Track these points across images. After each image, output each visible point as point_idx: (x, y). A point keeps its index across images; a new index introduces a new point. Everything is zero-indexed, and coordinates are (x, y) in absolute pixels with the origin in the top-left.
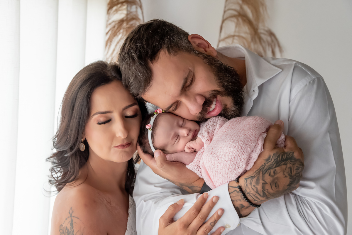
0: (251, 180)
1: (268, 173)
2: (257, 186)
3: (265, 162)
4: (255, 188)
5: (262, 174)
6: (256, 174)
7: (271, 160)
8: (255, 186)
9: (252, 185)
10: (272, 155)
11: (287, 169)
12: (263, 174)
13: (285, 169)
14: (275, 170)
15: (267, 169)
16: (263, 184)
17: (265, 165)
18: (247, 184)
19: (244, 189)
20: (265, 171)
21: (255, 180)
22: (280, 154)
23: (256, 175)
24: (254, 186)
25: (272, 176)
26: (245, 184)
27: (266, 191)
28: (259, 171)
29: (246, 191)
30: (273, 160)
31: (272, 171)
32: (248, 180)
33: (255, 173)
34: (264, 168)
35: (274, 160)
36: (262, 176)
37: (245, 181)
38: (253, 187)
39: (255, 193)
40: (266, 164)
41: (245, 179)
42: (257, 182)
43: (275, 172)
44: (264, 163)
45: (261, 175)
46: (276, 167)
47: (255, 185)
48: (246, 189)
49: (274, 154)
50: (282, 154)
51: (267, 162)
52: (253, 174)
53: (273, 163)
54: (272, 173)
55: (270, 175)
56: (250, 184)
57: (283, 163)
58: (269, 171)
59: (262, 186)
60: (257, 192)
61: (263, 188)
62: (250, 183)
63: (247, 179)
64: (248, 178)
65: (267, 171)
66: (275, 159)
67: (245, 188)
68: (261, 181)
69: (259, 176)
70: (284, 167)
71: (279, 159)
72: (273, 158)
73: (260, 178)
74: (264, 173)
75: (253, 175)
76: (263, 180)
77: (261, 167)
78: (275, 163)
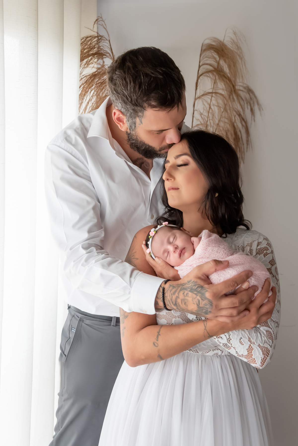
1: (183, 291)
2: (173, 296)
7: (190, 284)
9: (171, 292)
10: (192, 281)
11: (196, 299)
13: (195, 298)
15: (185, 288)
17: (185, 285)
19: (165, 292)
20: (182, 289)
21: (174, 290)
22: (197, 284)
24: (171, 294)
25: (184, 296)
26: (168, 288)
30: (190, 285)
32: (171, 287)
33: (177, 286)
34: (183, 286)
35: (191, 286)
37: (169, 286)
38: (170, 295)
39: (170, 299)
40: (186, 284)
42: (174, 293)
43: (188, 294)
44: (186, 283)
49: (194, 281)
50: (200, 286)
53: (190, 287)
54: (185, 294)
55: (183, 294)
56: (170, 291)
57: (195, 292)
58: (185, 291)
60: (171, 300)
61: (176, 299)
63: (171, 285)
65: (184, 290)
66: (192, 285)
69: (177, 289)
70: (195, 296)
71: (194, 287)
72: (191, 283)
73: (177, 291)
76: (178, 294)
78: (190, 288)
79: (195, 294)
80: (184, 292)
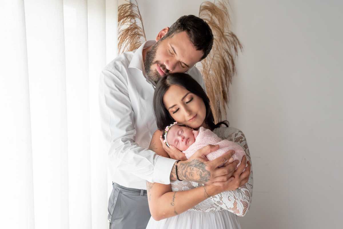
1: (190, 167)
9: (182, 168)
11: (199, 171)
22: (199, 162)
25: (191, 170)
32: (181, 165)
43: (193, 169)
53: (194, 164)
60: (182, 173)
61: (185, 173)
69: (186, 166)
71: (197, 164)
76: (187, 169)
79: (198, 168)
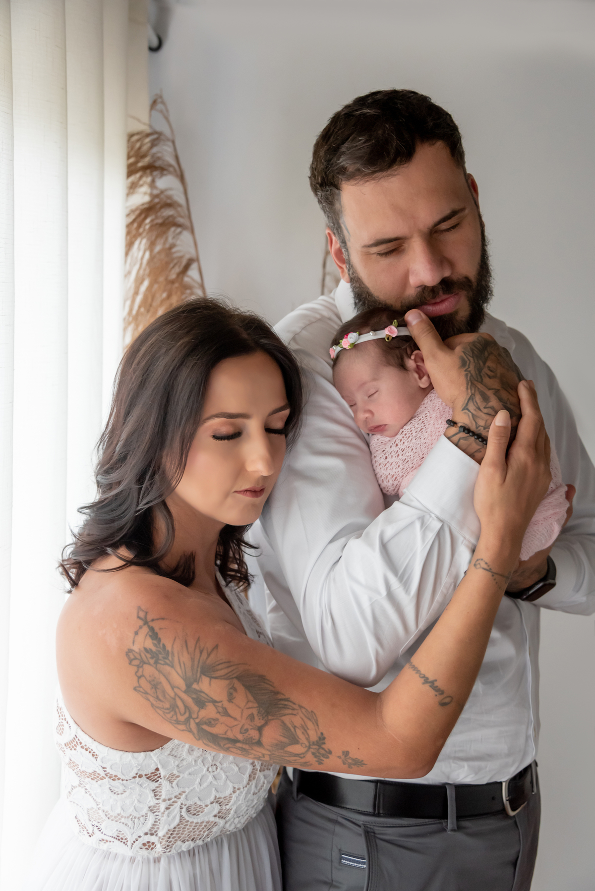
0: (473, 402)
2: (491, 404)
3: (465, 369)
4: (490, 409)
5: (479, 384)
6: (471, 390)
7: (469, 360)
8: (487, 406)
9: (482, 408)
10: (462, 354)
12: (479, 382)
14: (489, 367)
15: (477, 373)
16: (494, 394)
17: (470, 371)
18: (473, 415)
20: (479, 377)
21: (478, 398)
23: (473, 391)
24: (485, 408)
27: (508, 403)
28: (470, 384)
29: (480, 426)
30: (471, 359)
31: (486, 370)
32: (467, 408)
33: (469, 391)
34: (472, 375)
35: (473, 357)
36: (482, 385)
37: (465, 413)
38: (486, 411)
40: (469, 369)
41: (463, 410)
42: (485, 398)
43: (492, 369)
44: (466, 371)
45: (479, 386)
46: (484, 363)
47: (486, 404)
48: (476, 423)
51: (467, 367)
52: (468, 394)
53: (476, 361)
54: (490, 373)
55: (490, 377)
56: (477, 410)
57: (486, 353)
58: (484, 373)
59: (496, 398)
61: (500, 399)
62: (475, 408)
63: (465, 407)
64: (467, 404)
65: (482, 376)
66: (471, 355)
67: (474, 423)
68: (490, 393)
69: (478, 388)
70: (493, 358)
71: (475, 352)
72: (468, 356)
73: (482, 390)
74: (480, 380)
75: (470, 394)
76: (490, 389)
77: (467, 378)
78: (478, 360)
80: (486, 376)
